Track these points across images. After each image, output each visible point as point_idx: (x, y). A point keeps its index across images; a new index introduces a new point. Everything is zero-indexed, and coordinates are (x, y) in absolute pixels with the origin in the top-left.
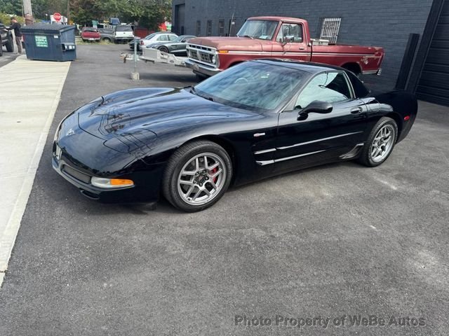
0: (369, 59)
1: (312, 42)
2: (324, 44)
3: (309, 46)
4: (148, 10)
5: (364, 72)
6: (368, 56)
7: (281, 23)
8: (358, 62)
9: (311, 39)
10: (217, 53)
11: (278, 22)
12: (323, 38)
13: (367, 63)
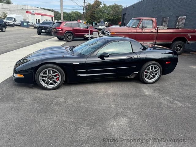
0: (191, 35)
1: (158, 28)
2: (164, 29)
3: (156, 30)
4: (114, 17)
5: (189, 42)
6: (191, 34)
7: (141, 20)
8: (185, 37)
9: (157, 27)
10: (110, 34)
11: (140, 20)
12: (164, 26)
13: (190, 37)
